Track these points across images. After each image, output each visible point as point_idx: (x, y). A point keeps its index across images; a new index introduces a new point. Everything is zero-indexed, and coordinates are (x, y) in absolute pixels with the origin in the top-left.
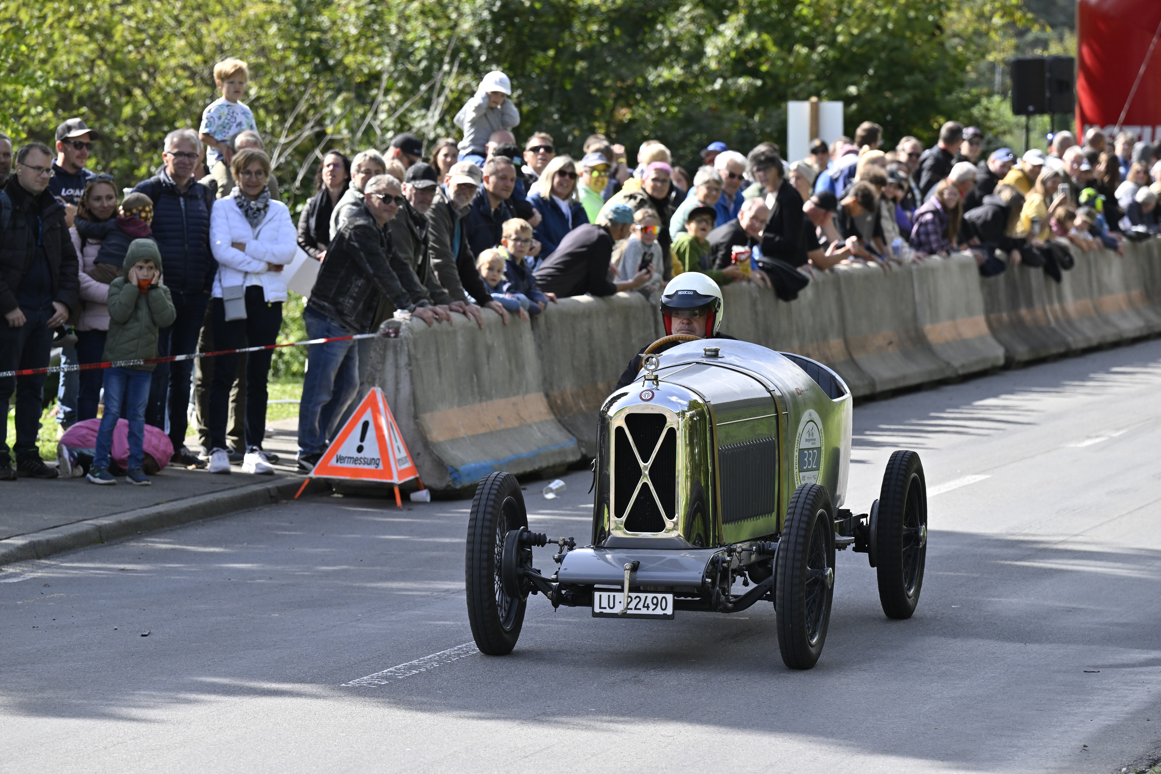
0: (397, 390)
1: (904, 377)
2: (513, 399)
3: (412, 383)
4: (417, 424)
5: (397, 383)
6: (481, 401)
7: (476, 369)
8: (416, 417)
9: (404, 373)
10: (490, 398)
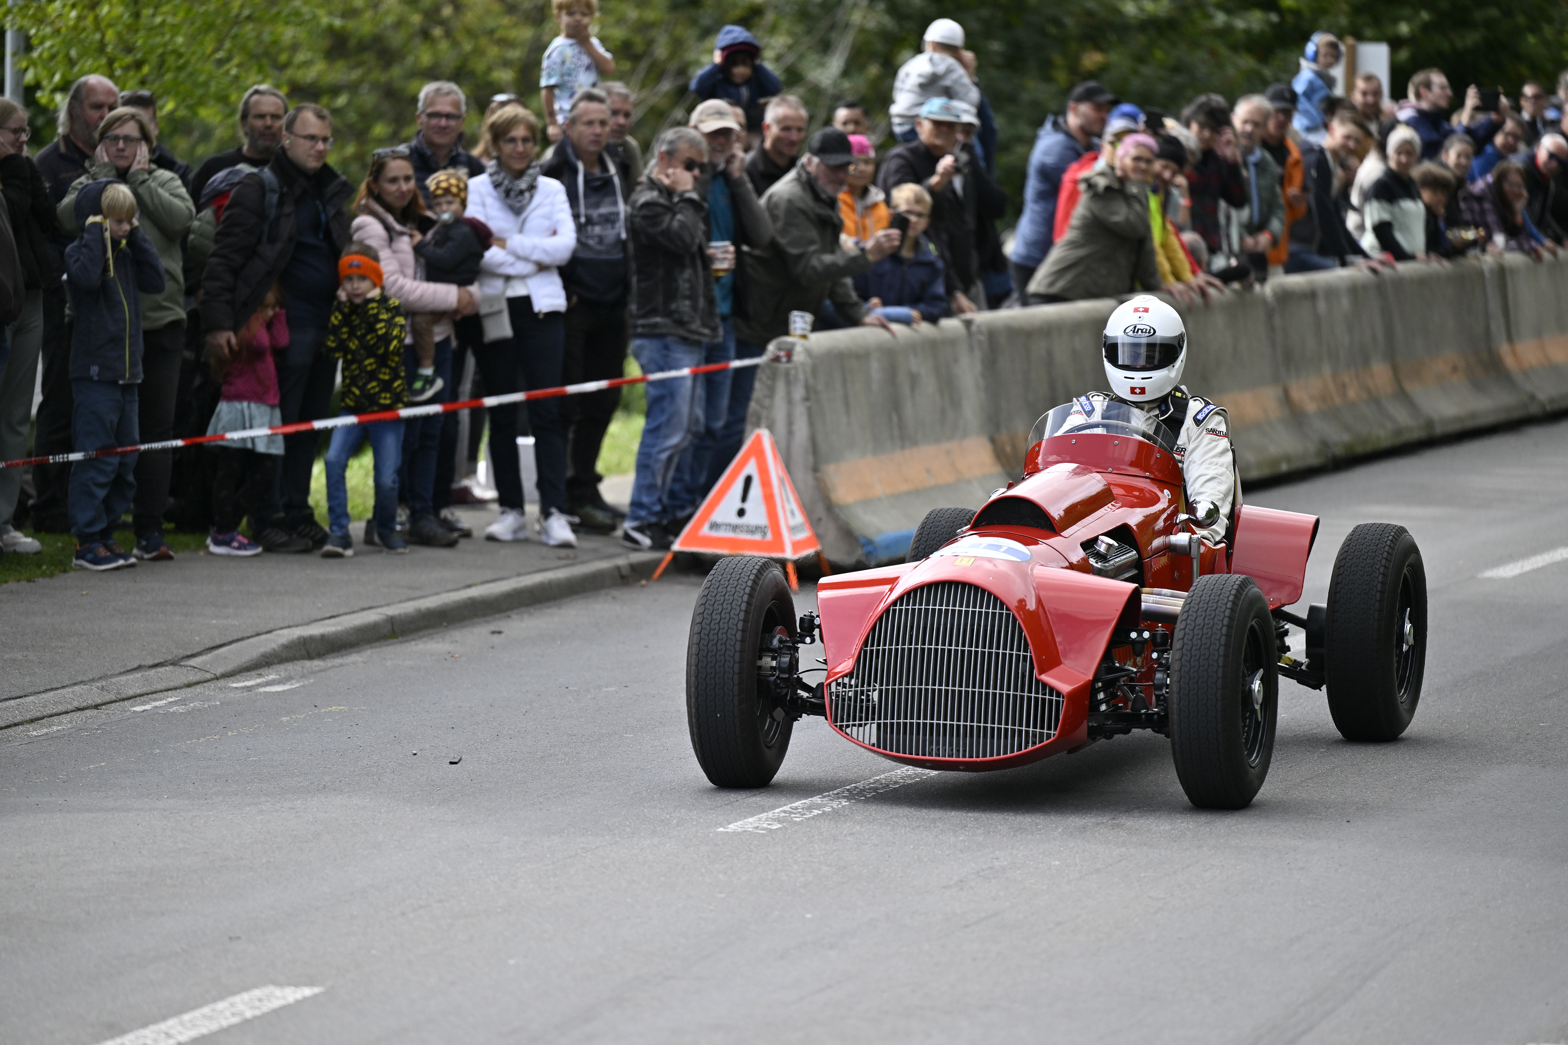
0: (790, 433)
1: (1473, 415)
2: (947, 445)
3: (811, 424)
4: (817, 479)
5: (790, 423)
6: (903, 447)
7: (895, 405)
8: (815, 469)
9: (800, 411)
10: (914, 443)
